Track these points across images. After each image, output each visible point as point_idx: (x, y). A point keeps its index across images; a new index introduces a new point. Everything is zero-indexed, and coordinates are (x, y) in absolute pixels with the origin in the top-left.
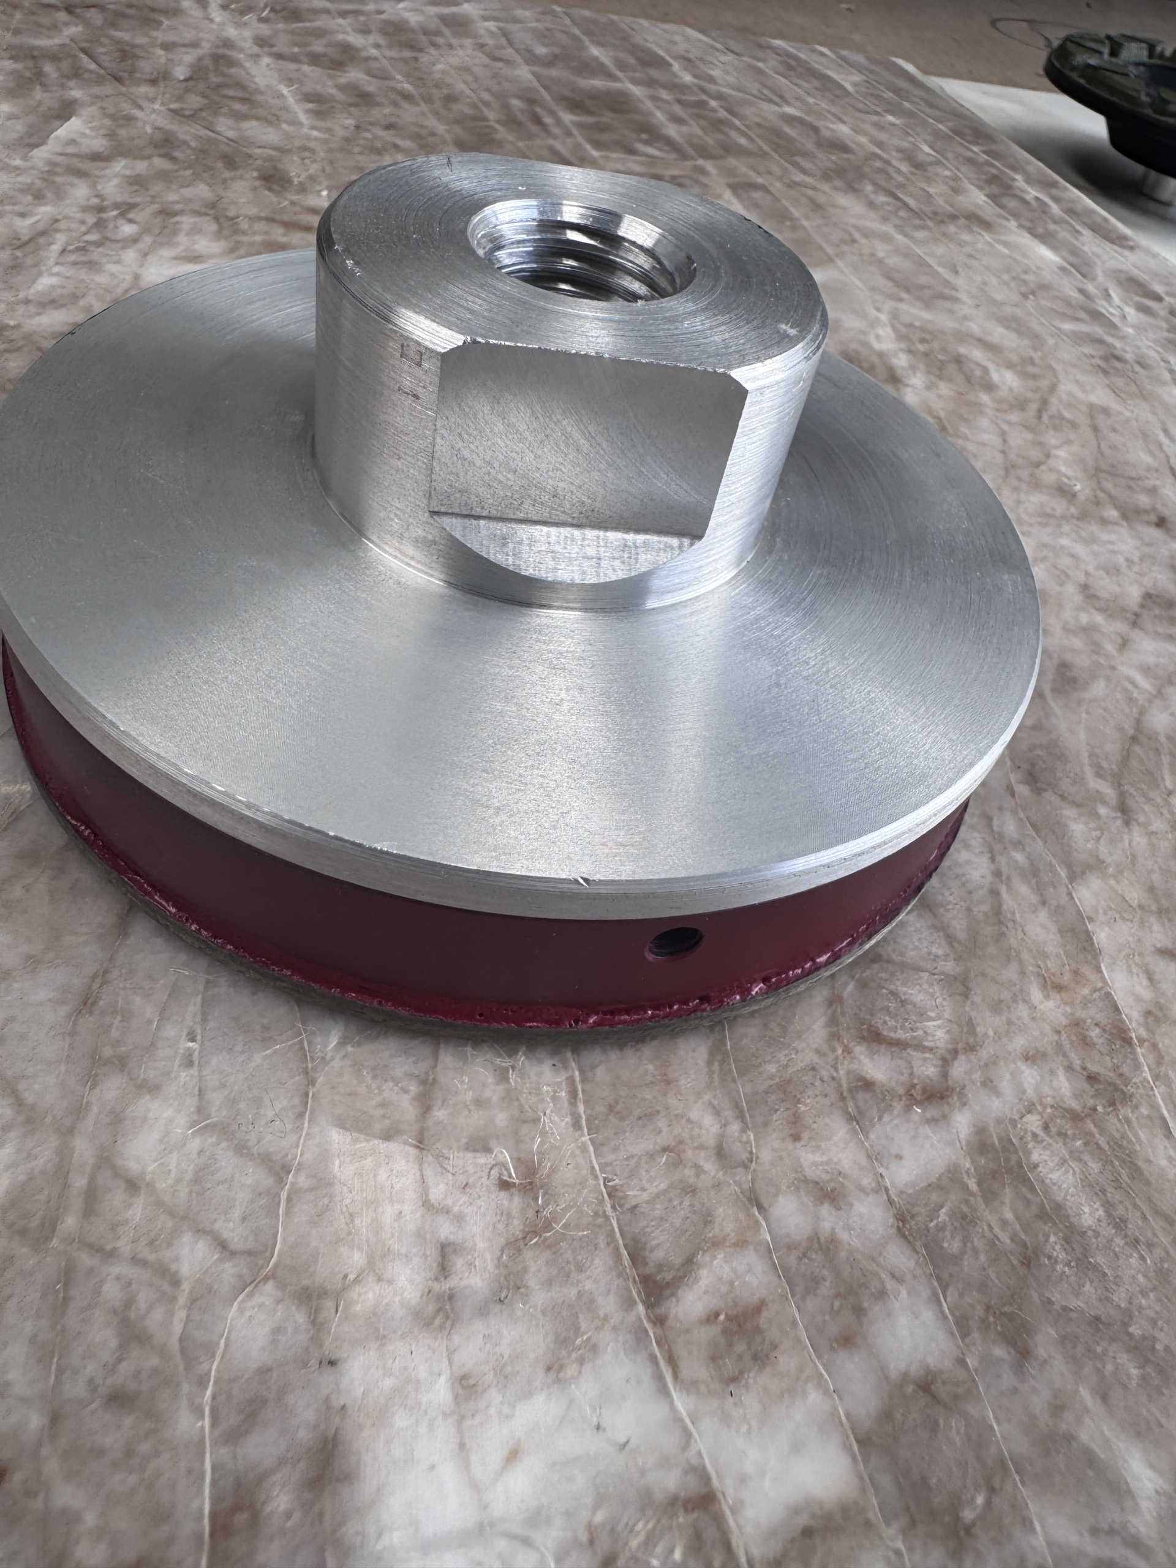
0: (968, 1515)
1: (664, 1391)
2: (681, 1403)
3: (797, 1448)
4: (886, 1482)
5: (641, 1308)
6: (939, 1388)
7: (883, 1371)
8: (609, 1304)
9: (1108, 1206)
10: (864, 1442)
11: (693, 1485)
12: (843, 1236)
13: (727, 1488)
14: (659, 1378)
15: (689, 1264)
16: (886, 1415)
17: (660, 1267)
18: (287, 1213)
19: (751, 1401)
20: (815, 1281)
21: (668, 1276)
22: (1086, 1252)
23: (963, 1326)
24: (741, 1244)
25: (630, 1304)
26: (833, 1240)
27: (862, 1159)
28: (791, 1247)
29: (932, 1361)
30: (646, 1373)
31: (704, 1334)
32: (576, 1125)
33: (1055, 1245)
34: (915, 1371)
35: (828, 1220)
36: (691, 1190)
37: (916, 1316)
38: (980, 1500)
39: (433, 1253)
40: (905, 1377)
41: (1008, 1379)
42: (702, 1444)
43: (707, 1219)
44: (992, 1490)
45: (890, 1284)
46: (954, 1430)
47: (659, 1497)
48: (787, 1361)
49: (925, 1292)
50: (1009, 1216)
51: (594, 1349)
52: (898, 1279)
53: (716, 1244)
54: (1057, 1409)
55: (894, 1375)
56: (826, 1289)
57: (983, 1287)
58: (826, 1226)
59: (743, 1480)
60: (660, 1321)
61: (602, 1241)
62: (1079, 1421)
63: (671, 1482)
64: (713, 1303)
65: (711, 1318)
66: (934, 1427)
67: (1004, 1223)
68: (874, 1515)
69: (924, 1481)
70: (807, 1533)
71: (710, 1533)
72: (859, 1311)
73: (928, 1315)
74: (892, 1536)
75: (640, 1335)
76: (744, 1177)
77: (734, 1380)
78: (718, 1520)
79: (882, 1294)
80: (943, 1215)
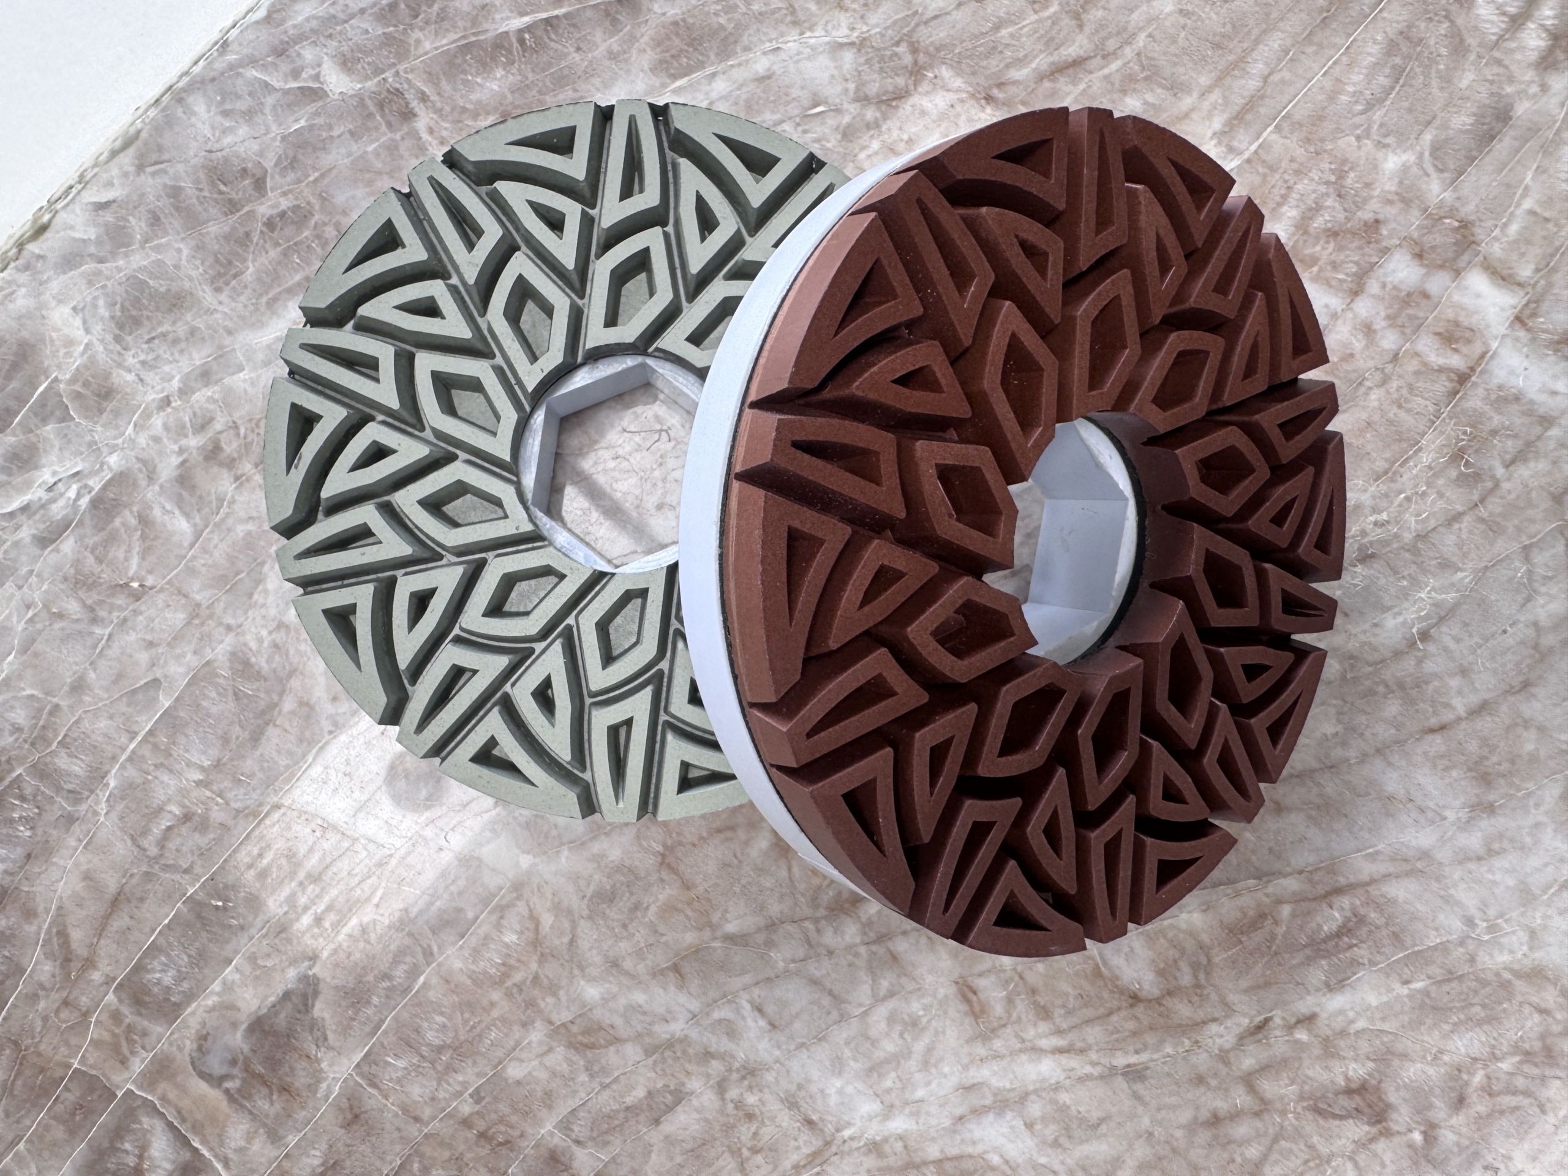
0: (1456, 224)
1: (1495, 353)
2: (1494, 345)
3: (1478, 296)
4: (1466, 257)
5: (1473, 379)
6: (1417, 250)
7: (1427, 274)
8: (1480, 392)
9: (1280, 205)
10: (1458, 273)
11: (1518, 326)
12: (1383, 314)
13: (1510, 314)
14: (1492, 357)
15: (1441, 370)
16: (1442, 267)
17: (1452, 381)
18: (1540, 532)
19: (1474, 320)
20: (1411, 318)
21: (1453, 375)
22: (1310, 209)
23: (1385, 251)
24: (1417, 354)
25: (1474, 384)
26: (1388, 317)
27: (1340, 322)
28: (1403, 333)
29: (1409, 257)
30: (1494, 363)
31: (1464, 349)
32: (1420, 449)
33: (1318, 223)
34: (1416, 262)
35: (1380, 324)
36: (1411, 388)
37: (1394, 271)
38: (1447, 221)
39: (1511, 468)
40: (1422, 265)
41: (1393, 225)
42: (1503, 330)
43: (1417, 373)
44: (1441, 218)
45: (1389, 286)
46: (1429, 240)
47: (1529, 336)
48: (1450, 314)
49: (1381, 271)
50: (1318, 248)
51: (1500, 387)
52: (1384, 286)
53: (1425, 364)
54: (1390, 202)
55: (1423, 271)
56: (1410, 311)
57: (1360, 248)
58: (1384, 324)
59: (1503, 309)
60: (1472, 369)
61: (1458, 409)
62: (1389, 192)
63: (1522, 334)
64: (1449, 352)
65: (1456, 350)
66: (1433, 248)
67: (1324, 249)
68: (1480, 258)
69: (1455, 244)
70: (1503, 279)
71: (1527, 312)
72: (1409, 295)
73: (1391, 266)
74: (1483, 248)
75: (1483, 372)
76: (1389, 368)
77: (1472, 330)
78: (1521, 311)
79: (1395, 288)
80: (1341, 276)
